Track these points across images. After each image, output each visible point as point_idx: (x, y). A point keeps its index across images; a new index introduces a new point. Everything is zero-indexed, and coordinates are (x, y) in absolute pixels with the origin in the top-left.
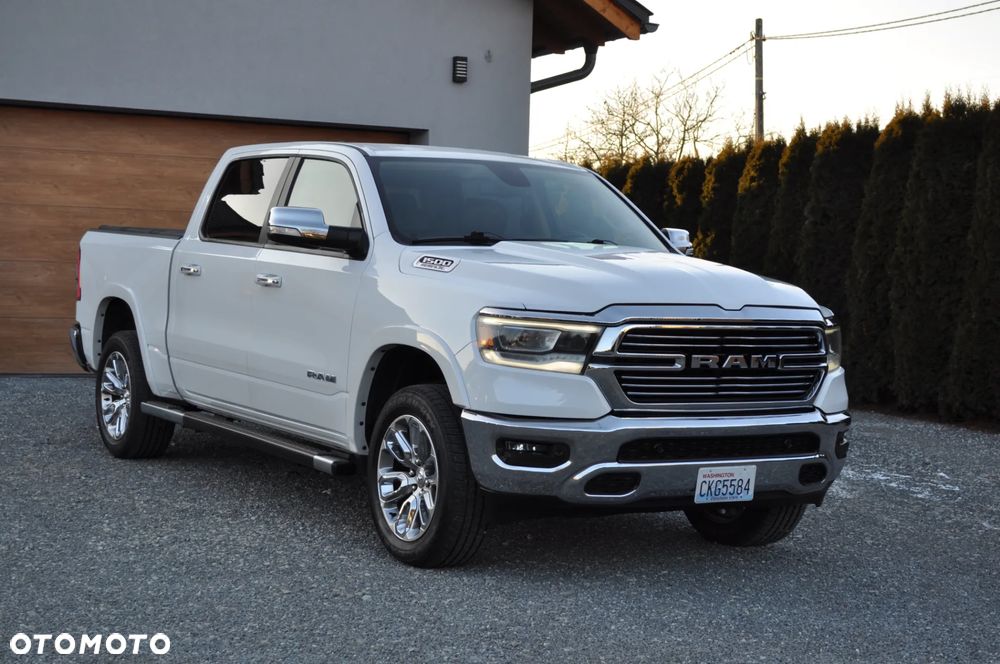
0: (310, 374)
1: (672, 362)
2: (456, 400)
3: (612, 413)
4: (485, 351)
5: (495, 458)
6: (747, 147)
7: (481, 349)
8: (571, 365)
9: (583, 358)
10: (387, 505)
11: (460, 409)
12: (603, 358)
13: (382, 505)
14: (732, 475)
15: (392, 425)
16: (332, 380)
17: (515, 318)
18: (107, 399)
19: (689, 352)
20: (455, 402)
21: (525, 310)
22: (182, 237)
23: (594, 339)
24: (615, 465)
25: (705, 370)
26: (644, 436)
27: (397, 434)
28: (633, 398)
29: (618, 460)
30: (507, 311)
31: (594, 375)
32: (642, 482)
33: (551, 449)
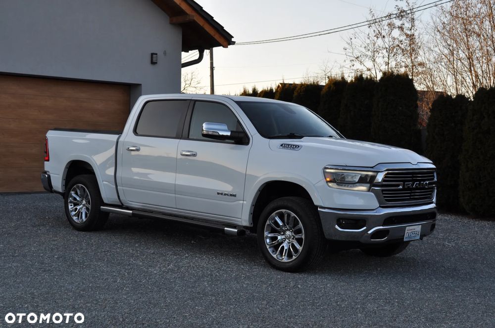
0: (218, 194)
1: (398, 185)
2: (316, 203)
3: (380, 207)
4: (328, 183)
5: (337, 227)
6: (253, 92)
7: (327, 182)
8: (363, 188)
9: (369, 185)
10: (270, 248)
11: (317, 207)
12: (378, 185)
13: (268, 247)
14: (415, 229)
15: (274, 214)
16: (235, 196)
17: (340, 169)
18: (71, 205)
19: (404, 181)
20: (315, 204)
21: (346, 166)
22: (121, 134)
23: (373, 177)
24: (381, 227)
25: (409, 189)
26: (392, 215)
27: (276, 218)
28: (386, 200)
29: (383, 226)
30: (336, 167)
31: (373, 191)
32: (390, 233)
33: (358, 222)
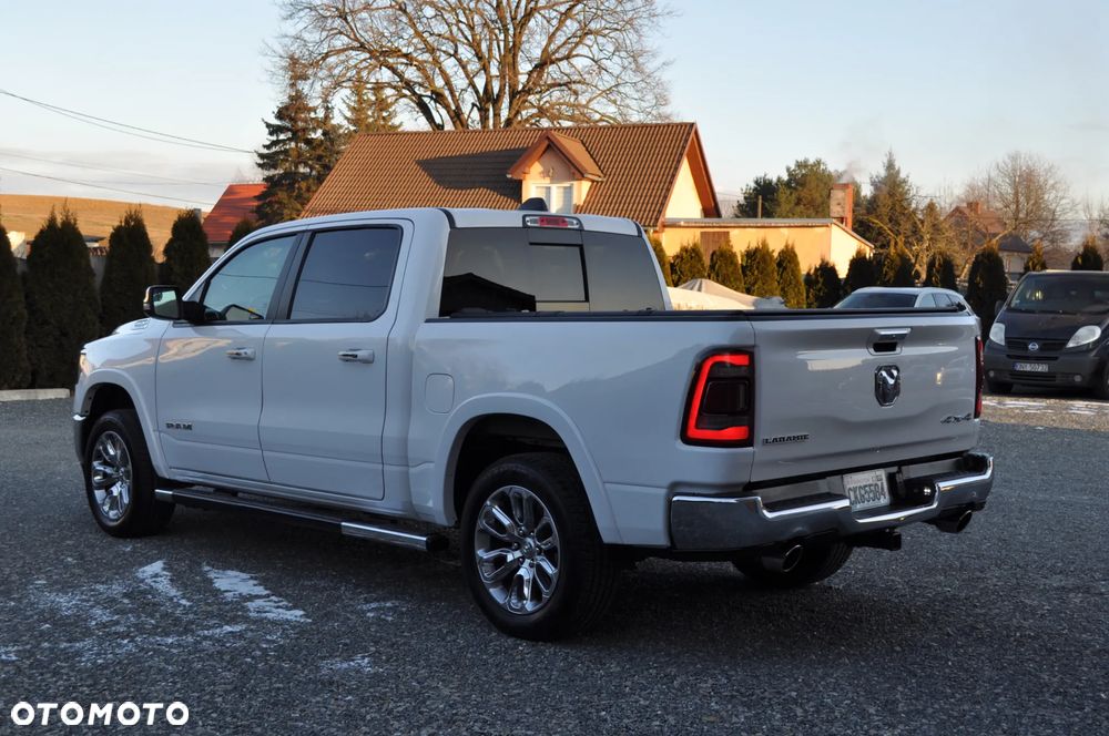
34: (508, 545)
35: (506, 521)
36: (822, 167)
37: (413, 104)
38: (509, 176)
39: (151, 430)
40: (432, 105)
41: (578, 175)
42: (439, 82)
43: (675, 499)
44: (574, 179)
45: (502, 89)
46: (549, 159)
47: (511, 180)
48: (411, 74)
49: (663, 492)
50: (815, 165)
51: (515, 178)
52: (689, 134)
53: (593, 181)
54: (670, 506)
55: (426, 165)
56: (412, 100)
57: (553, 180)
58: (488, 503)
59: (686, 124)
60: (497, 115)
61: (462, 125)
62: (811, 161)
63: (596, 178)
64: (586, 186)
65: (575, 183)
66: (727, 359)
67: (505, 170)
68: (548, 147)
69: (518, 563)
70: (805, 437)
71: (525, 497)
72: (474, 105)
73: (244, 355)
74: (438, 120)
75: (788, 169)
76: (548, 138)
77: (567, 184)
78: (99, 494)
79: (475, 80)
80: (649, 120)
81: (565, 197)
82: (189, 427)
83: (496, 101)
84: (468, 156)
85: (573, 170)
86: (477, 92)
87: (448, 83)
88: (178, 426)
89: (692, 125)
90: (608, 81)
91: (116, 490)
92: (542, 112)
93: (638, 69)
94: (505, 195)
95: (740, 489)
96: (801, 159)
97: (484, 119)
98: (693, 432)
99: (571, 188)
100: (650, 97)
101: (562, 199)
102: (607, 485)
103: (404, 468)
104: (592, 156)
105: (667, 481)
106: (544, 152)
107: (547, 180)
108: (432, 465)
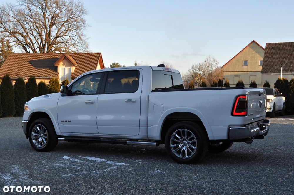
34: (179, 143)
35: (179, 137)
36: (119, 65)
37: (22, 47)
38: (54, 65)
39: (56, 123)
40: (26, 46)
41: (72, 65)
42: (29, 41)
43: (230, 129)
44: (71, 66)
45: (45, 44)
46: (65, 61)
47: (55, 66)
48: (21, 39)
49: (227, 127)
50: (117, 64)
51: (56, 65)
52: (100, 55)
53: (76, 67)
54: (229, 130)
55: (30, 62)
56: (21, 46)
57: (66, 66)
58: (174, 133)
59: (99, 53)
60: (44, 50)
61: (35, 52)
62: (116, 63)
63: (77, 66)
64: (74, 68)
65: (72, 67)
66: (241, 97)
67: (53, 64)
68: (65, 58)
69: (182, 147)
70: (252, 114)
71: (186, 131)
72: (37, 47)
73: (91, 102)
74: (28, 51)
75: (110, 65)
76: (64, 55)
77: (69, 67)
78: (34, 141)
79: (38, 41)
80: (84, 52)
81: (69, 70)
82: (70, 121)
83: (44, 46)
84: (42, 60)
85: (71, 64)
86: (38, 44)
87: (31, 41)
88: (66, 121)
89: (100, 53)
90: (73, 42)
91: (40, 140)
92: (56, 49)
93: (81, 39)
94: (53, 70)
95: (244, 126)
96: (113, 63)
97: (41, 51)
98: (235, 113)
99: (70, 68)
100: (84, 46)
101: (68, 71)
102: (211, 127)
103: (146, 127)
104: (75, 60)
105: (228, 125)
106: (64, 59)
107: (64, 66)
108: (156, 126)
